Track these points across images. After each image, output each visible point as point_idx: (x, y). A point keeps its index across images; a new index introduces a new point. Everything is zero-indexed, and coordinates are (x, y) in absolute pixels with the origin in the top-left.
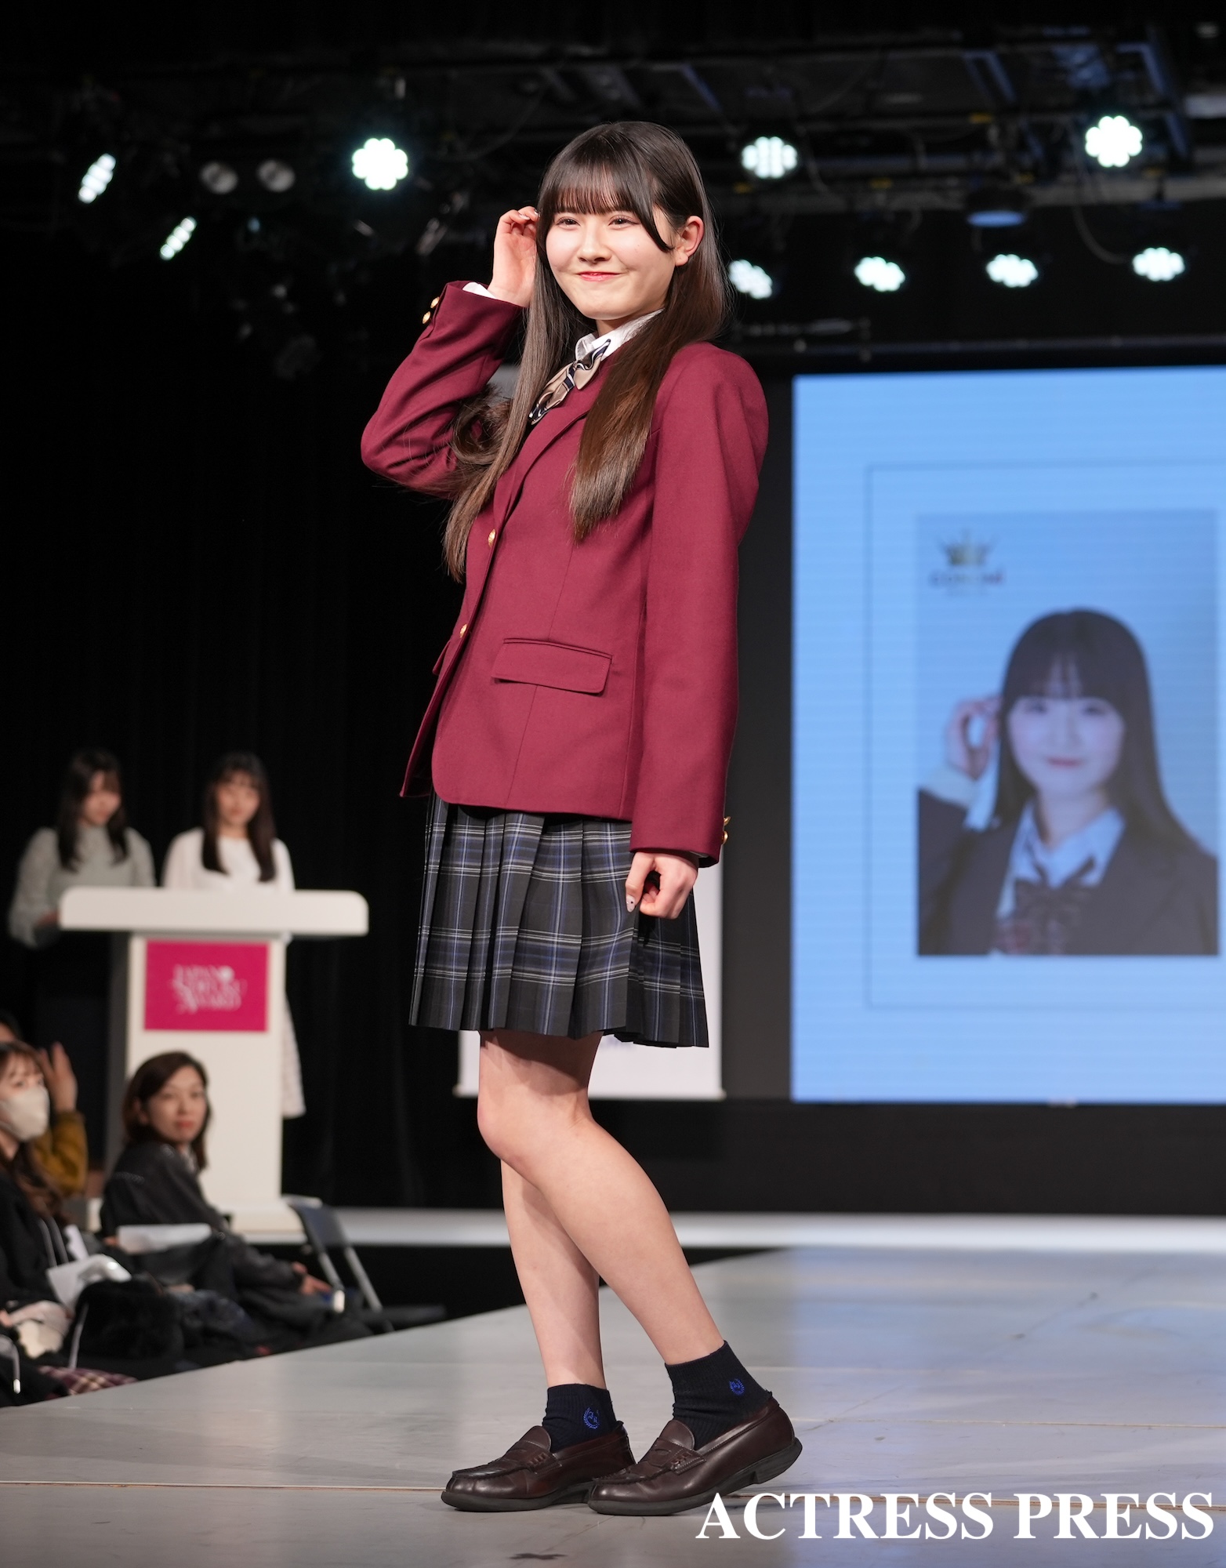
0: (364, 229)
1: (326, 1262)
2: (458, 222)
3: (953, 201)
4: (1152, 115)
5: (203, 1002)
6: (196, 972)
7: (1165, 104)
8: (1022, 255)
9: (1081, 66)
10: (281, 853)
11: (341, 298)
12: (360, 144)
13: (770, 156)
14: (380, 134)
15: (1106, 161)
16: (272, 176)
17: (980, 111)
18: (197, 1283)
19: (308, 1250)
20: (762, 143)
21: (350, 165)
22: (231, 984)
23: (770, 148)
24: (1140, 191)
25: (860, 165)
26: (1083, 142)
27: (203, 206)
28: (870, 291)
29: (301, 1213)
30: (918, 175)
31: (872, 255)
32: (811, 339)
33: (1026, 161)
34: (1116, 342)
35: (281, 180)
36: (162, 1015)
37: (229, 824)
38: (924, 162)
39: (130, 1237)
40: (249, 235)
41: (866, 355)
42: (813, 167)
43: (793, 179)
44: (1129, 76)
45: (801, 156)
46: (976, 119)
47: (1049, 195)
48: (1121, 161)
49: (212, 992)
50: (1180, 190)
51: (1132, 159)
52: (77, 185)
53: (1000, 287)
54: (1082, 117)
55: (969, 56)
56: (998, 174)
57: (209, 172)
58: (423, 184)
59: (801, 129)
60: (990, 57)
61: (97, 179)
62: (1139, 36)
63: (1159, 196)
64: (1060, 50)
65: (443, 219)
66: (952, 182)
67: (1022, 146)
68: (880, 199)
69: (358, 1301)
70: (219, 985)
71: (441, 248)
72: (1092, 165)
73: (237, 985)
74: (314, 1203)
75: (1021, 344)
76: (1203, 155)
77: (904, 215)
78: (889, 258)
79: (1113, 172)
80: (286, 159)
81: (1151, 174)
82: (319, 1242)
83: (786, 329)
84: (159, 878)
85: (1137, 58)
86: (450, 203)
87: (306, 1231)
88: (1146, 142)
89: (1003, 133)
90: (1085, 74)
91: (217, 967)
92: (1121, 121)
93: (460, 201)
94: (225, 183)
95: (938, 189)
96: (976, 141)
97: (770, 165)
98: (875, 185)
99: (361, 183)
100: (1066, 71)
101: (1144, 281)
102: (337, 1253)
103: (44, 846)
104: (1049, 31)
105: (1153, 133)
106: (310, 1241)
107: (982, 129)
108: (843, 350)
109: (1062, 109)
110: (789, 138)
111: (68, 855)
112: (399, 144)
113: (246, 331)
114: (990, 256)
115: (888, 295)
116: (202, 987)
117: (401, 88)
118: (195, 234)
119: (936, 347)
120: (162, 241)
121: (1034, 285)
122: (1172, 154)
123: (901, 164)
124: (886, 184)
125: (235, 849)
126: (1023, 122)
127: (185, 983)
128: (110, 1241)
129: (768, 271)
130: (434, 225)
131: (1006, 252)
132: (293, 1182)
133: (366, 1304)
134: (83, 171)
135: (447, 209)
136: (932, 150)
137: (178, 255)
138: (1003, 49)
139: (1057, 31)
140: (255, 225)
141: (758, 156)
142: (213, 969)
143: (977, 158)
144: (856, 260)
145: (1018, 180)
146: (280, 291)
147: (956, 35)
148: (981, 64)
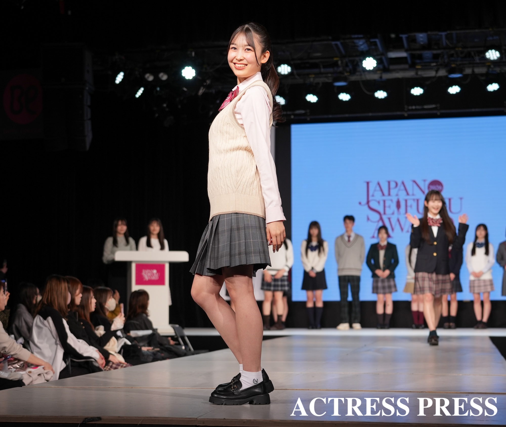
0: (185, 89)
1: (180, 340)
2: (208, 87)
3: (330, 81)
4: (379, 57)
5: (150, 278)
6: (147, 271)
7: (382, 54)
8: (347, 93)
9: (361, 45)
10: (166, 242)
11: (180, 107)
12: (183, 68)
13: (284, 69)
14: (188, 65)
15: (368, 69)
16: (162, 76)
17: (336, 57)
18: (149, 345)
19: (176, 337)
20: (282, 66)
21: (181, 73)
22: (156, 274)
23: (284, 67)
24: (376, 77)
25: (307, 71)
26: (362, 64)
27: (145, 84)
28: (310, 102)
29: (174, 328)
30: (321, 73)
31: (310, 94)
32: (295, 115)
33: (348, 69)
34: (370, 114)
35: (164, 77)
36: (140, 281)
37: (153, 234)
38: (322, 70)
39: (133, 333)
40: (157, 91)
41: (308, 119)
42: (295, 72)
43: (290, 74)
44: (373, 47)
45: (292, 69)
46: (335, 59)
47: (353, 78)
48: (371, 68)
49: (151, 275)
50: (386, 76)
51: (374, 68)
52: (115, 79)
53: (342, 101)
54: (362, 58)
55: (333, 43)
56: (341, 73)
57: (147, 76)
58: (199, 78)
59: (292, 62)
60: (338, 43)
61: (120, 78)
62: (376, 37)
63: (381, 77)
64: (356, 41)
65: (204, 87)
66: (330, 75)
67: (347, 65)
68: (312, 80)
69: (188, 349)
70: (153, 274)
71: (204, 94)
72: (364, 70)
73: (158, 274)
74: (177, 326)
75: (347, 115)
76: (392, 67)
77: (318, 84)
78: (314, 94)
79: (370, 71)
80: (166, 72)
81: (379, 72)
82: (178, 335)
83: (289, 113)
84: (137, 249)
85: (375, 42)
86: (206, 82)
87: (175, 333)
88: (377, 64)
89: (342, 63)
90: (362, 47)
91: (153, 270)
92: (371, 59)
93: (208, 82)
94: (151, 78)
95: (326, 77)
96: (335, 64)
97: (284, 71)
98: (310, 76)
99: (184, 77)
100: (358, 46)
101: (377, 99)
102: (183, 338)
103: (110, 241)
104: (353, 36)
105: (380, 62)
106: (176, 335)
107: (337, 62)
108: (302, 118)
109: (357, 56)
110: (289, 64)
111: (115, 243)
112: (193, 68)
113: (157, 115)
114: (339, 93)
115: (314, 103)
116: (149, 274)
117: (193, 54)
118: (144, 91)
119: (326, 116)
120: (136, 93)
121: (350, 100)
122: (384, 67)
123: (316, 71)
124: (313, 76)
125: (155, 241)
126: (347, 60)
127: (145, 274)
128: (128, 334)
129: (284, 98)
130: (202, 88)
131: (343, 92)
132: (172, 321)
133: (190, 350)
134: (116, 76)
135: (205, 84)
136: (325, 67)
137: (140, 97)
138: (342, 41)
139: (356, 36)
140: (158, 89)
141: (281, 69)
142: (152, 270)
143: (336, 69)
144: (306, 95)
145: (346, 74)
146: (165, 105)
147: (330, 38)
148: (336, 45)
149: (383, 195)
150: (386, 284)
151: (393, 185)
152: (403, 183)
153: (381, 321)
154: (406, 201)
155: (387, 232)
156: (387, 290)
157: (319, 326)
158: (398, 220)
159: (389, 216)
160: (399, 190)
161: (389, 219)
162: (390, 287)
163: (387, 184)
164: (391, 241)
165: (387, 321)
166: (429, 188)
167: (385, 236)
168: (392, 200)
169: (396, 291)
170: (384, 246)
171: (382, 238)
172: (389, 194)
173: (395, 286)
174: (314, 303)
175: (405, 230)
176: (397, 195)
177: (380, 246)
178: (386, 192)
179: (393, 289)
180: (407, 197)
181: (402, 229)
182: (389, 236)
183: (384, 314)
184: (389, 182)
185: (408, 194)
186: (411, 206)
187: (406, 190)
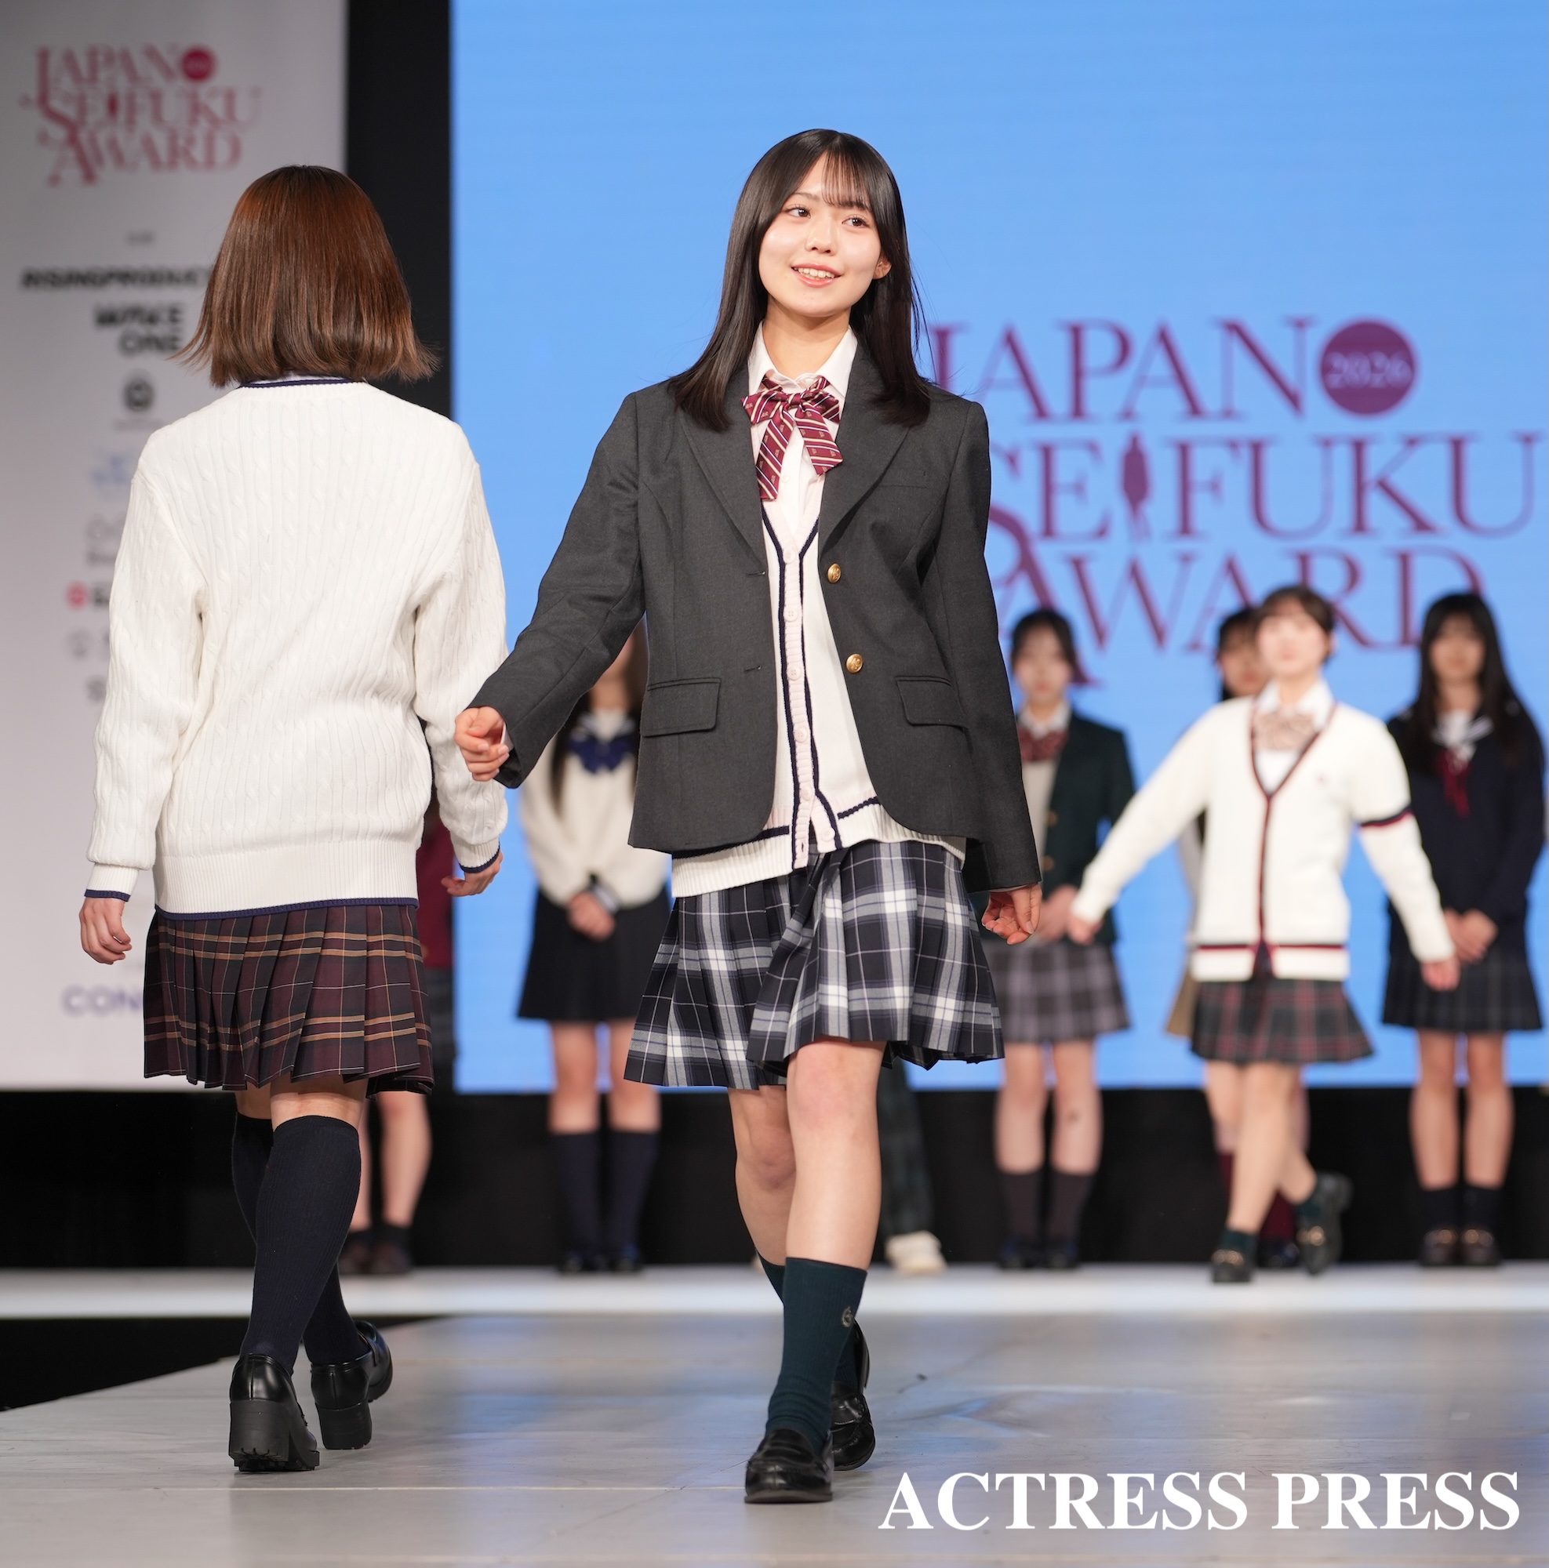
149: (1041, 412)
150: (1061, 981)
151: (1100, 349)
152: (1164, 339)
153: (1024, 1219)
154: (1184, 450)
155: (1069, 654)
156: (1065, 1022)
157: (630, 1252)
158: (1135, 573)
159: (1078, 549)
160: (1141, 381)
161: (1078, 565)
162: (1083, 1002)
163: (1061, 343)
164: (1098, 706)
165: (1066, 1218)
166: (1325, 369)
167: (1058, 673)
168: (1093, 448)
169: (1123, 1024)
170: (1052, 735)
171: (1041, 686)
172: (1078, 411)
173: (1117, 995)
174: (604, 1105)
175: (1180, 632)
176: (1127, 415)
177: (1028, 735)
178: (1057, 398)
179: (1104, 1016)
180: (1192, 430)
181: (1159, 634)
182: (1078, 677)
183: (1047, 1172)
184: (1076, 333)
185: (1195, 409)
186: (1215, 487)
187: (1181, 377)
